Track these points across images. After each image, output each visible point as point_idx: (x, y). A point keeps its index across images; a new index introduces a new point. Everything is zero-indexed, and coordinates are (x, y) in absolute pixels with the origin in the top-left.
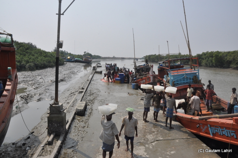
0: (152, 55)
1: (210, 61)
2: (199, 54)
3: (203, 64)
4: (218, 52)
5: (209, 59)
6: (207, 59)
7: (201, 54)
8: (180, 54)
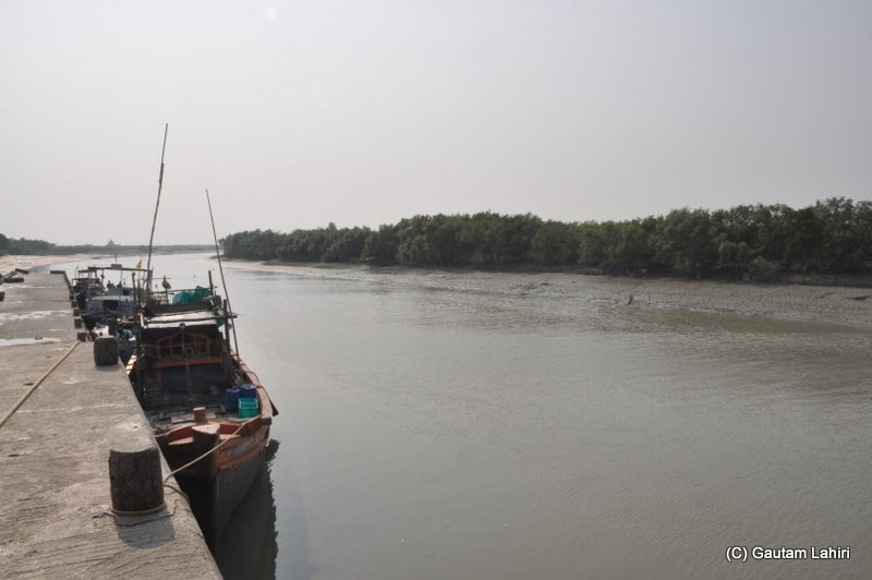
0: (245, 233)
1: (416, 247)
2: (388, 224)
3: (400, 256)
4: (440, 219)
5: (413, 238)
6: (408, 239)
7: (395, 225)
8: (332, 226)
